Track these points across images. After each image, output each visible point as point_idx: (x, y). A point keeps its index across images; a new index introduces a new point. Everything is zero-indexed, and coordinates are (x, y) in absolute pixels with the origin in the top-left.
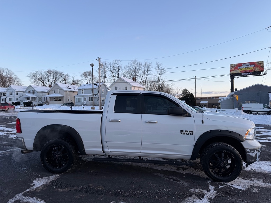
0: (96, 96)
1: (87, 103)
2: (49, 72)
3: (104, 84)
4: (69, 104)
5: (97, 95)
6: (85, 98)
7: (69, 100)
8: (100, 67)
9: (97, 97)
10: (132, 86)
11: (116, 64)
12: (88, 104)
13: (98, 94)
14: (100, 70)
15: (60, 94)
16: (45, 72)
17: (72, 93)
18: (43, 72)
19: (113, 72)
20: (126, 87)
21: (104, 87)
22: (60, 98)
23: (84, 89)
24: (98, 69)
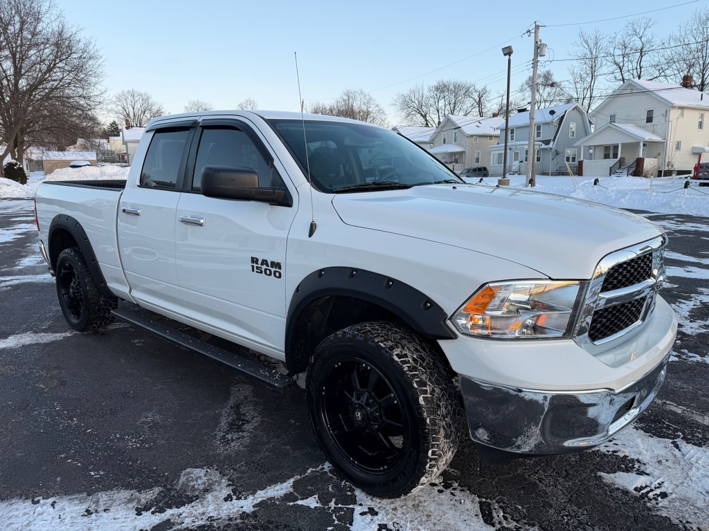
0: (547, 146)
1: (519, 166)
2: (442, 89)
3: (576, 108)
4: (475, 170)
5: (552, 143)
6: (516, 154)
7: (477, 160)
8: (536, 54)
9: (551, 149)
10: (673, 107)
11: (635, 38)
12: (523, 170)
13: (554, 140)
14: (537, 62)
15: (457, 144)
16: (430, 90)
17: (488, 140)
18: (426, 89)
19: (621, 64)
20: (650, 113)
21: (579, 116)
22: (457, 157)
23: (517, 128)
24: (532, 62)
